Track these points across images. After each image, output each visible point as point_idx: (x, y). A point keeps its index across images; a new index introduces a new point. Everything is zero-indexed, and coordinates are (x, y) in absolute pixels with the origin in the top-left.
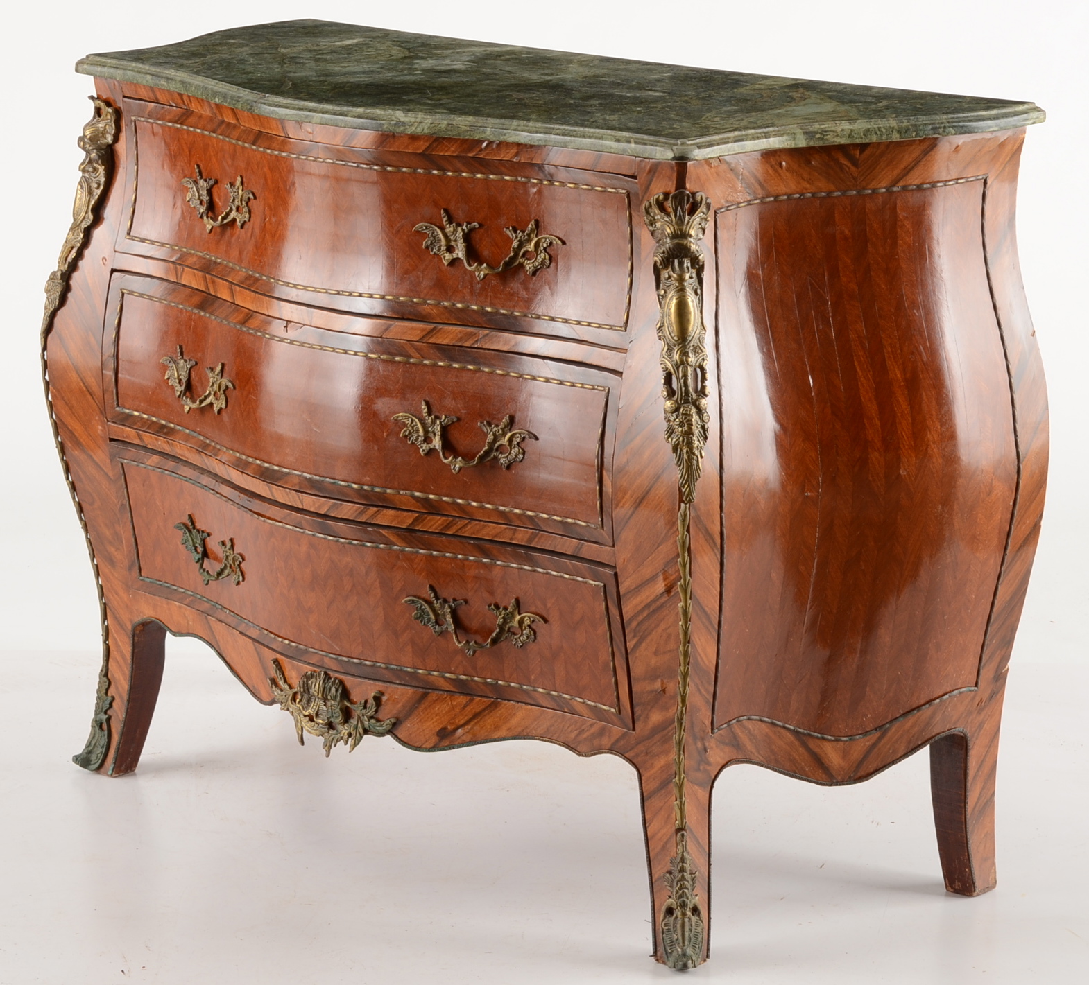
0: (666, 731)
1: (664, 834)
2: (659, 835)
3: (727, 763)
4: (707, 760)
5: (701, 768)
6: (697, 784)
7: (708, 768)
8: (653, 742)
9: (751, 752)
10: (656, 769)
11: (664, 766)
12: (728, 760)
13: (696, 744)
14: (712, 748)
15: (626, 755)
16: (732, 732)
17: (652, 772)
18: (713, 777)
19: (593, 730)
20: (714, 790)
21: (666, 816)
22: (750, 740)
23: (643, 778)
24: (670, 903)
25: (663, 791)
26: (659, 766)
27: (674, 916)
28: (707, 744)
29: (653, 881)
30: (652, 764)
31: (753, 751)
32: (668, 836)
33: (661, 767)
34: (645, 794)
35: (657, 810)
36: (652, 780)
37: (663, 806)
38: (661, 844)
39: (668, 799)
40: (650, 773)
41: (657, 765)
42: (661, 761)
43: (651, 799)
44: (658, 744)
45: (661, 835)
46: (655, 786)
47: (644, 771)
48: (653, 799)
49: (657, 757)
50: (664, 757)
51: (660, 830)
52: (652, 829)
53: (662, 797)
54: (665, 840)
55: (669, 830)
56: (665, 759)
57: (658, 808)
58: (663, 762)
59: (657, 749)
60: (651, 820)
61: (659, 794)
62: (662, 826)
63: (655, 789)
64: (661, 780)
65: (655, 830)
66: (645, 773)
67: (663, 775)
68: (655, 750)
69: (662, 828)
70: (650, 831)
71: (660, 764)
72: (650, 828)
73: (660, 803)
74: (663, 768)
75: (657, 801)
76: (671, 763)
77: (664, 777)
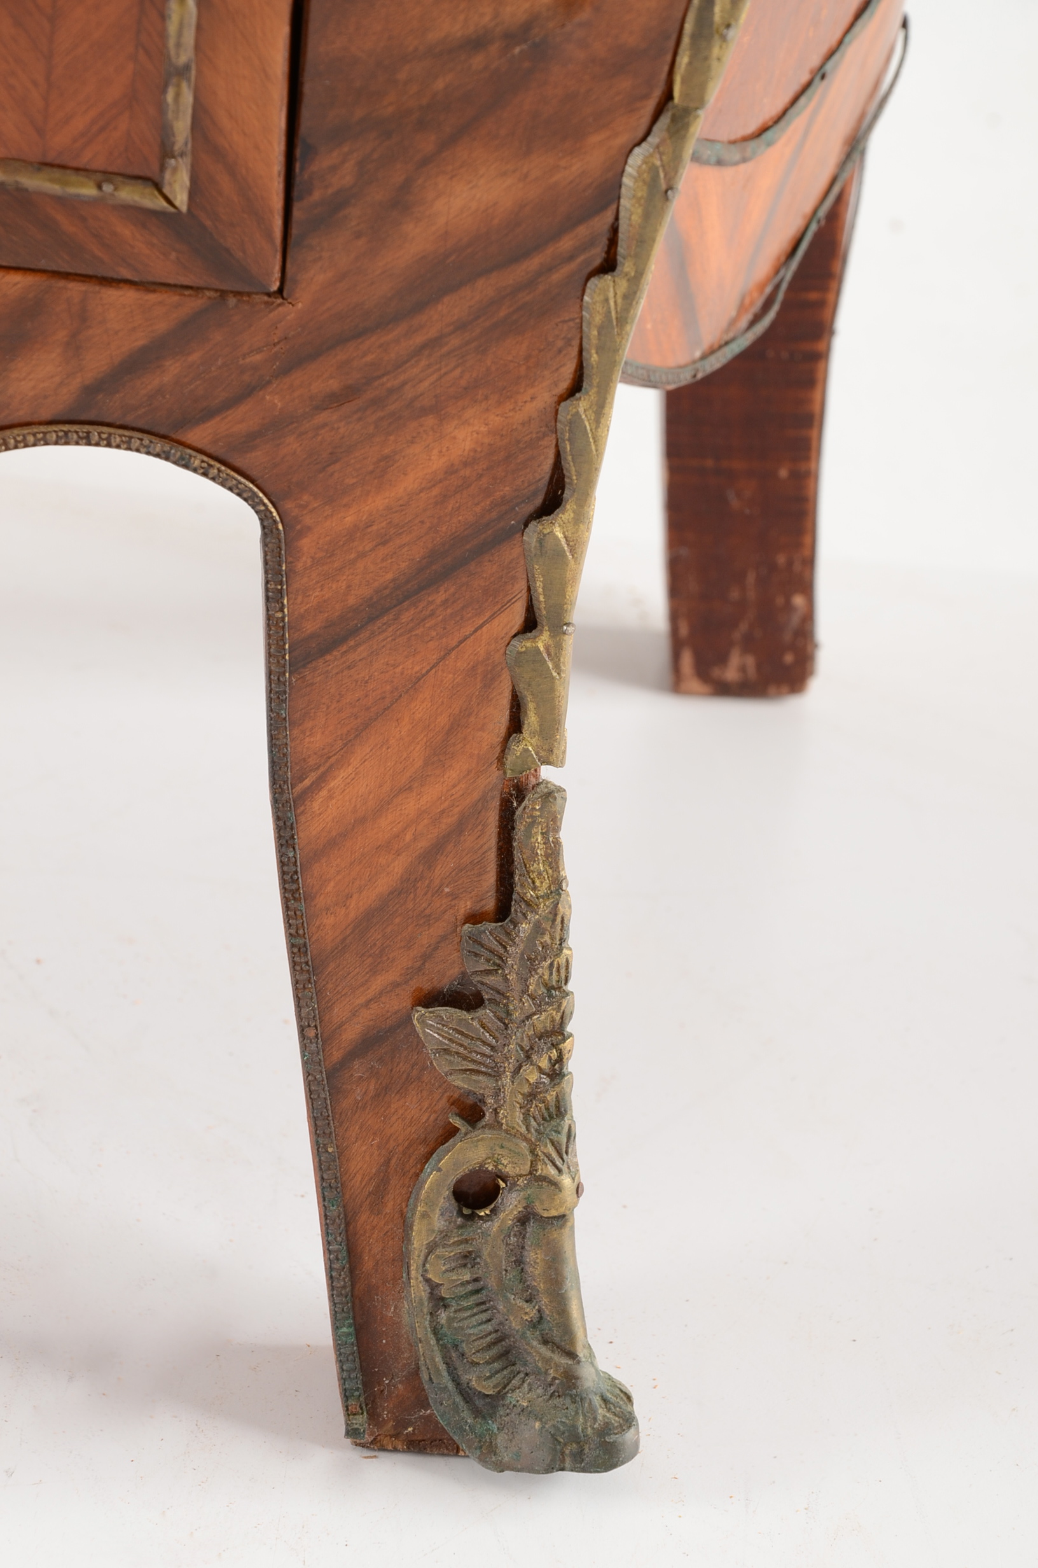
0: (534, 263)
1: (422, 813)
2: (386, 825)
8: (419, 340)
10: (409, 482)
11: (469, 462)
17: (378, 502)
24: (478, 1156)
25: (440, 597)
26: (437, 463)
27: (508, 1208)
29: (336, 1055)
30: (386, 458)
32: (448, 821)
33: (451, 471)
35: (384, 698)
36: (367, 549)
37: (428, 672)
38: (396, 870)
39: (469, 630)
40: (360, 510)
41: (422, 464)
42: (455, 438)
43: (344, 648)
44: (455, 342)
45: (399, 823)
46: (389, 576)
47: (316, 505)
48: (358, 645)
49: (430, 421)
50: (478, 412)
51: (396, 796)
52: (334, 801)
53: (427, 625)
54: (423, 844)
55: (453, 791)
56: (486, 424)
57: (388, 687)
58: (469, 439)
59: (435, 376)
60: (335, 755)
61: (406, 617)
62: (411, 777)
63: (387, 592)
64: (438, 539)
65: (358, 806)
66: (320, 519)
67: (453, 508)
68: (426, 384)
69: (410, 789)
70: (318, 812)
71: (447, 450)
72: (321, 800)
73: (411, 661)
74: (467, 472)
75: (387, 652)
76: (526, 439)
77: (460, 518)
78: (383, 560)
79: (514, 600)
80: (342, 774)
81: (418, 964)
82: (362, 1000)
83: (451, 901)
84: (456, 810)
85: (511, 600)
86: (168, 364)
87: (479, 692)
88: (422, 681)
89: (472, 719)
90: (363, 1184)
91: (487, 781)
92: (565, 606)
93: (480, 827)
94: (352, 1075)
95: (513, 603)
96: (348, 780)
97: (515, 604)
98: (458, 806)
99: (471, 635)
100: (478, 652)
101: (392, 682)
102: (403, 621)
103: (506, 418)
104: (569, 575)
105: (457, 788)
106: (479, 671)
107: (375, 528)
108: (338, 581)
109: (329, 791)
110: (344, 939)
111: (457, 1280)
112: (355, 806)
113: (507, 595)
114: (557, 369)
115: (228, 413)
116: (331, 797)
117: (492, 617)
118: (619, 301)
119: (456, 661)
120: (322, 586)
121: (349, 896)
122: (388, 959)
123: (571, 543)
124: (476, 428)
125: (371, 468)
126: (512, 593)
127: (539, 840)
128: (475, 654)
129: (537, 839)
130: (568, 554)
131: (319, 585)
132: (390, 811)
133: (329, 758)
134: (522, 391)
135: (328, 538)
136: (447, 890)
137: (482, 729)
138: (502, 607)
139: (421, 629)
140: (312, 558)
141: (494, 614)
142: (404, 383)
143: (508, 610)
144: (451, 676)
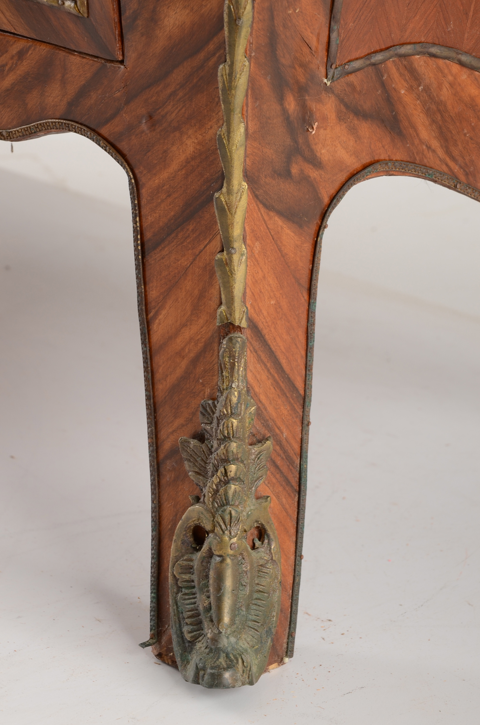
0: (202, 55)
1: (191, 339)
2: (179, 342)
3: (365, 167)
4: (312, 151)
5: (295, 170)
6: (280, 213)
7: (314, 174)
8: (169, 91)
9: (429, 148)
10: (174, 166)
11: (193, 158)
12: (367, 160)
13: (281, 99)
14: (324, 119)
15: (104, 131)
16: (383, 85)
17: (165, 175)
18: (326, 200)
19: (24, 67)
20: (327, 236)
21: (196, 292)
22: (428, 112)
23: (144, 192)
24: (195, 516)
25: (191, 227)
26: (183, 157)
27: (205, 547)
28: (313, 105)
29: (162, 456)
30: (165, 152)
31: (435, 144)
32: (200, 345)
33: (187, 162)
34: (148, 235)
35: (175, 276)
36: (164, 198)
37: (190, 266)
38: (183, 366)
39: (202, 247)
40: (159, 177)
41: (177, 156)
42: (187, 144)
43: (160, 248)
44: (181, 94)
45: (183, 342)
46: (172, 213)
47: (145, 172)
48: (165, 247)
49: (177, 134)
50: (193, 132)
51: (182, 328)
52: (161, 326)
53: (188, 241)
54: (192, 355)
55: (202, 330)
56: (197, 139)
57: (176, 271)
58: (192, 146)
59: (177, 111)
60: (160, 302)
61: (180, 235)
62: (187, 319)
63: (172, 221)
64: (187, 197)
65: (169, 330)
66: (147, 180)
67: (190, 181)
68: (174, 114)
69: (186, 325)
70: (156, 330)
71: (185, 151)
72: (156, 324)
73: (183, 259)
74: (193, 163)
75: (175, 252)
76: (211, 148)
77: (193, 187)
78: (170, 205)
79: (217, 234)
80: (164, 312)
81: (191, 417)
82: (170, 430)
83: (202, 387)
84: (203, 340)
85: (216, 233)
86: (92, 94)
87: (208, 280)
88: (188, 270)
89: (207, 294)
90: (167, 524)
91: (214, 327)
92: (230, 238)
93: (212, 351)
94: (166, 468)
95: (217, 235)
96: (165, 316)
97: (218, 236)
98: (204, 338)
99: (203, 249)
100: (206, 259)
101: (178, 268)
102: (179, 237)
103: (203, 136)
104: (229, 222)
105: (203, 329)
106: (208, 269)
107: (165, 187)
108: (156, 213)
109: (159, 320)
110: (165, 398)
111: (184, 578)
112: (168, 330)
113: (214, 230)
114: (218, 113)
115: (113, 121)
116: (160, 324)
117: (210, 242)
118: (227, 77)
119: (199, 262)
120: (151, 214)
121: (167, 376)
122: (180, 411)
123: (228, 205)
124: (193, 140)
125: (161, 156)
126: (216, 230)
127: (227, 360)
128: (206, 260)
129: (226, 360)
130: (227, 210)
131: (150, 214)
132: (180, 335)
133: (158, 303)
134: (207, 123)
135: (151, 190)
136: (201, 381)
137: (210, 300)
138: (213, 237)
139: (186, 243)
140: (146, 199)
141: (210, 240)
142: (167, 114)
143: (215, 238)
144: (198, 269)
